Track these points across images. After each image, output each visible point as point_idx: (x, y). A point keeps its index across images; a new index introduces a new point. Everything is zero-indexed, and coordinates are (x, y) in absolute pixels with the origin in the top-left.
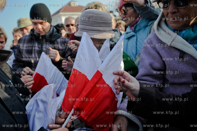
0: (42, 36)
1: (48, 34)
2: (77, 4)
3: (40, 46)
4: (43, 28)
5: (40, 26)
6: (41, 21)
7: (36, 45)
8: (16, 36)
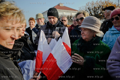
0: (53, 25)
1: (56, 25)
2: (63, 5)
3: (51, 31)
4: (54, 21)
5: (52, 20)
6: (53, 17)
7: (50, 30)
8: (31, 22)
